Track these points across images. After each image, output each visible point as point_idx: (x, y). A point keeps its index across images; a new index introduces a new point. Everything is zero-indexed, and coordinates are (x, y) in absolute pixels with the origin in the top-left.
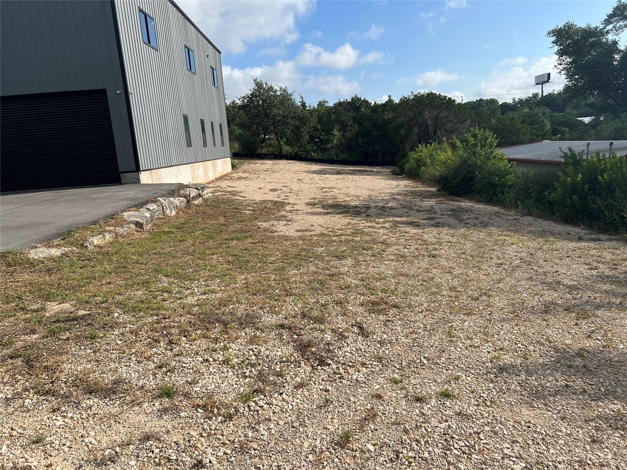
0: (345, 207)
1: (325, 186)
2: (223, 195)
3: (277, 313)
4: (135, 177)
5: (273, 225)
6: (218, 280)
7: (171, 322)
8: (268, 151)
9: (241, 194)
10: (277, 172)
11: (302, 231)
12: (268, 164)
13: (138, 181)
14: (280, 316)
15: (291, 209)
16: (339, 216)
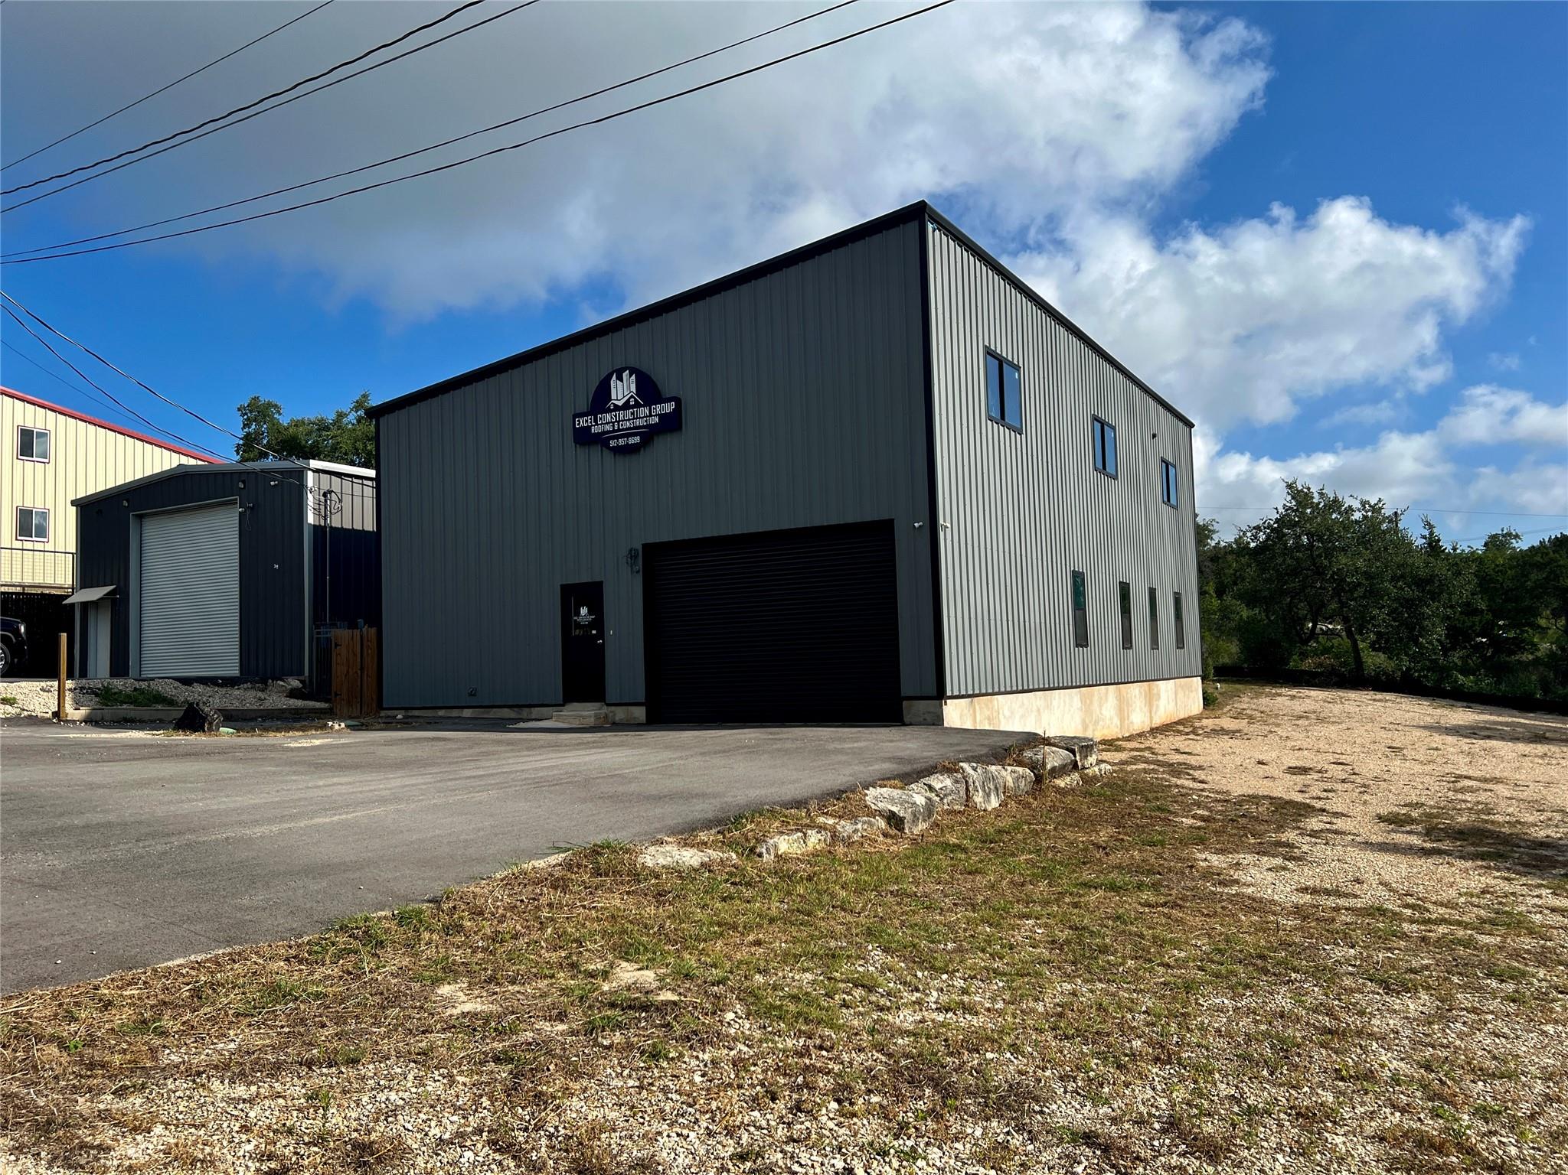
0: (1507, 841)
1: (1471, 773)
2: (1145, 771)
3: (1097, 1100)
4: (932, 710)
5: (1238, 864)
6: (1001, 984)
7: (830, 1059)
8: (1320, 665)
9: (1197, 774)
10: (1333, 722)
11: (1315, 891)
12: (1314, 698)
13: (938, 720)
14: (1101, 1111)
15: (1321, 826)
16: (1469, 864)
